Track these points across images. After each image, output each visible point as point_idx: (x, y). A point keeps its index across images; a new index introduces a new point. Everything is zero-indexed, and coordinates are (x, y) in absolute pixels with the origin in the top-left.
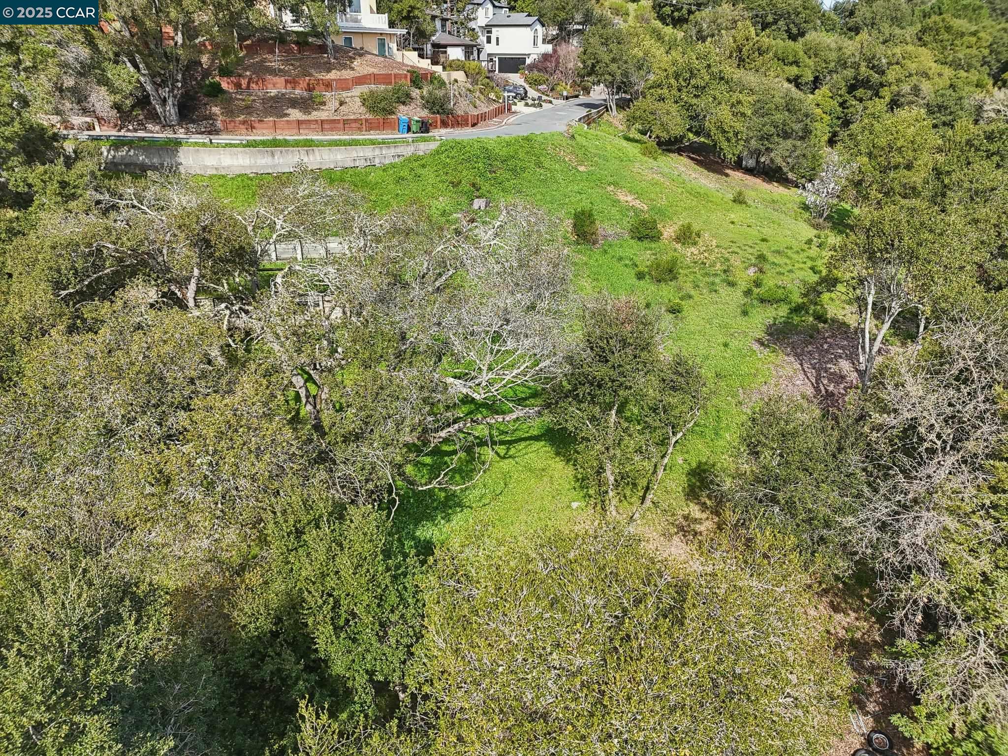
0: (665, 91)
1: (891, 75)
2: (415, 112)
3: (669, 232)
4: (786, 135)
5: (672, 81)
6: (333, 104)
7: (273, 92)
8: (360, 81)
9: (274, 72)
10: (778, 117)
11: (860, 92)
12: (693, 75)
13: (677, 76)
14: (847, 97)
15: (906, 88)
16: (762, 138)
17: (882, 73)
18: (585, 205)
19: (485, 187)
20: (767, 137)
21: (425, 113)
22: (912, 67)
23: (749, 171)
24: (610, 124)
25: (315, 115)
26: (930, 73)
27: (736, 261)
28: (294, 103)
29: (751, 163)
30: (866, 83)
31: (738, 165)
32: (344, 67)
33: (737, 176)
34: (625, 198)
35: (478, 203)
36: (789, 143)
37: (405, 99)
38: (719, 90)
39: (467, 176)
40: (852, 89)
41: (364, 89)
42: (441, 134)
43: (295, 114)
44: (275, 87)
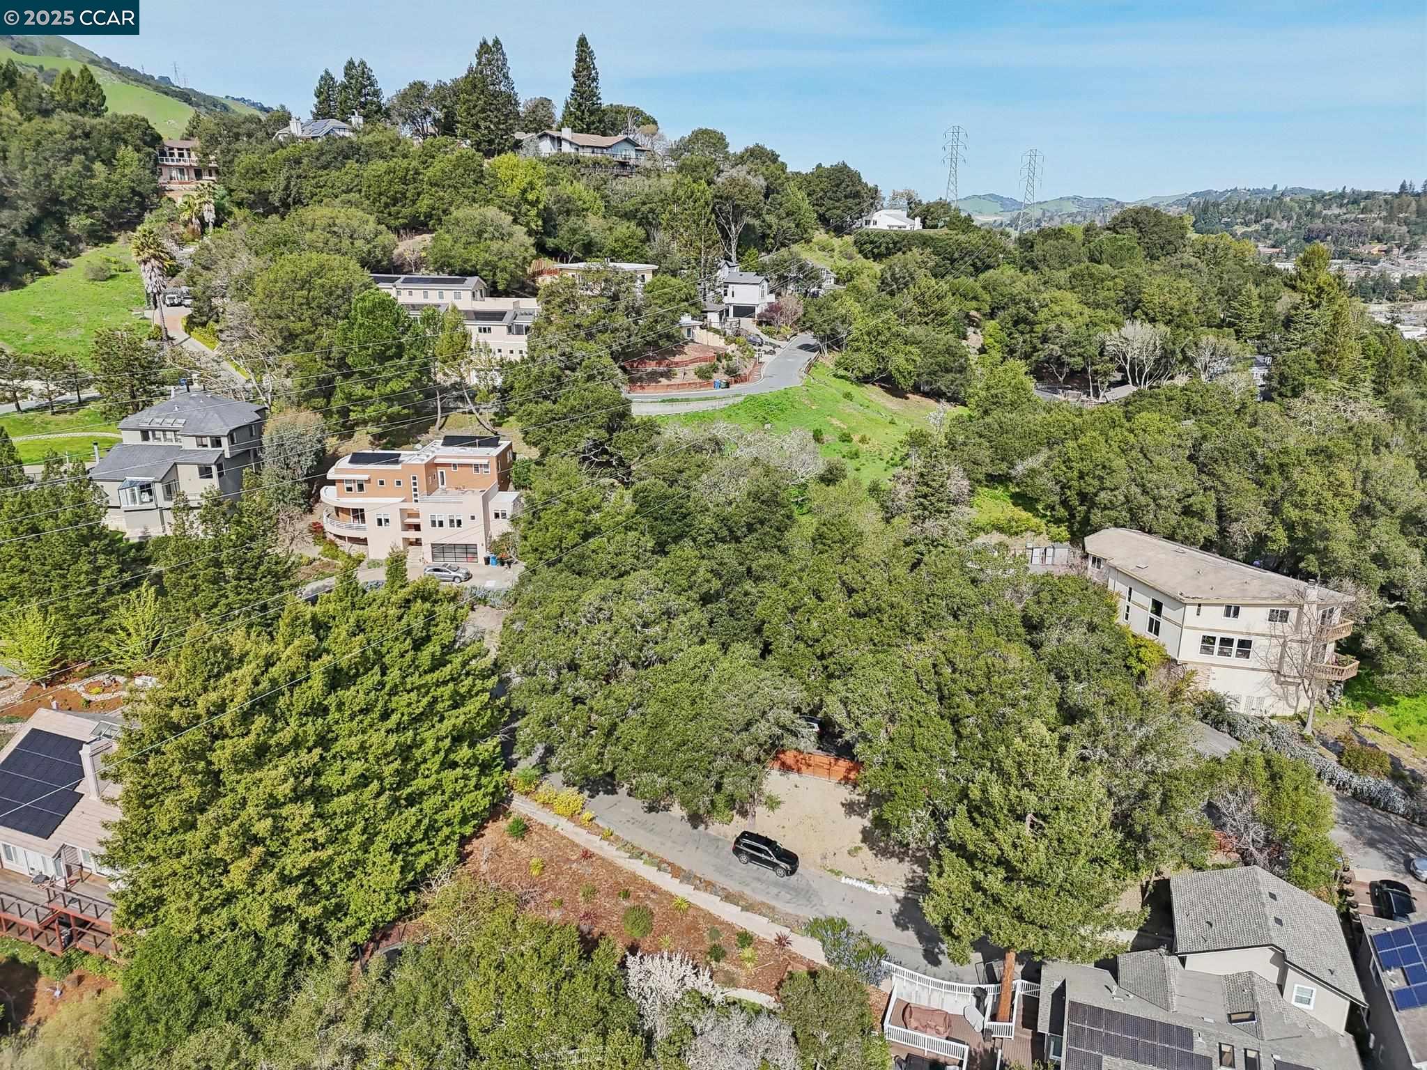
0: (861, 343)
1: (1043, 315)
2: (720, 377)
3: (856, 438)
4: (948, 371)
5: (866, 337)
6: (680, 375)
7: (649, 369)
8: (693, 361)
9: (649, 358)
10: (941, 359)
11: (1021, 327)
12: (879, 334)
13: (869, 334)
14: (1013, 330)
15: (1052, 326)
16: (929, 374)
17: (1035, 312)
18: (817, 426)
19: (769, 418)
20: (935, 373)
21: (726, 377)
22: (1057, 309)
23: (926, 395)
24: (824, 365)
25: (673, 381)
26: (1073, 314)
27: (885, 450)
28: (662, 375)
29: (927, 388)
30: (1025, 320)
31: (916, 389)
32: (681, 353)
33: (914, 398)
34: (836, 422)
35: (767, 426)
36: (950, 376)
37: (715, 370)
38: (897, 343)
39: (760, 413)
40: (1016, 323)
41: (696, 365)
42: (735, 388)
43: (664, 381)
44: (651, 367)
